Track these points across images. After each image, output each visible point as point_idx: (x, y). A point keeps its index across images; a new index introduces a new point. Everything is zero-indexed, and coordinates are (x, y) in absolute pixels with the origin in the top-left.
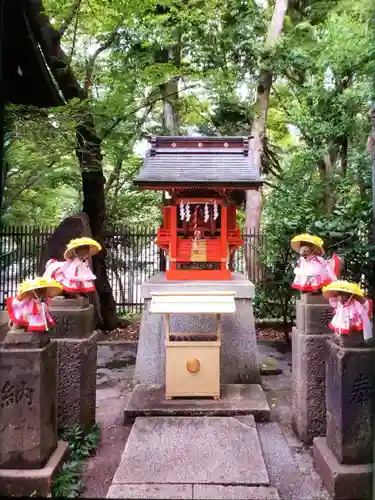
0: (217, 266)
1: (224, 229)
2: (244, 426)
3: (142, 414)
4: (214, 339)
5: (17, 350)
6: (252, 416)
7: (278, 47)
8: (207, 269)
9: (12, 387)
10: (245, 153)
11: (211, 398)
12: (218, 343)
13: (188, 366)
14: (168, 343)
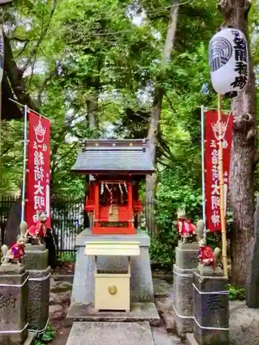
0: (126, 224)
1: (130, 200)
2: (143, 328)
3: (78, 320)
4: (126, 272)
5: (7, 276)
6: (148, 322)
7: (167, 70)
8: (119, 227)
9: (4, 297)
10: (144, 150)
11: (124, 311)
12: (129, 275)
13: (110, 289)
14: (96, 275)
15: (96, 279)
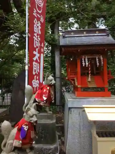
10: (108, 35)
14: (98, 139)
15: (99, 143)
